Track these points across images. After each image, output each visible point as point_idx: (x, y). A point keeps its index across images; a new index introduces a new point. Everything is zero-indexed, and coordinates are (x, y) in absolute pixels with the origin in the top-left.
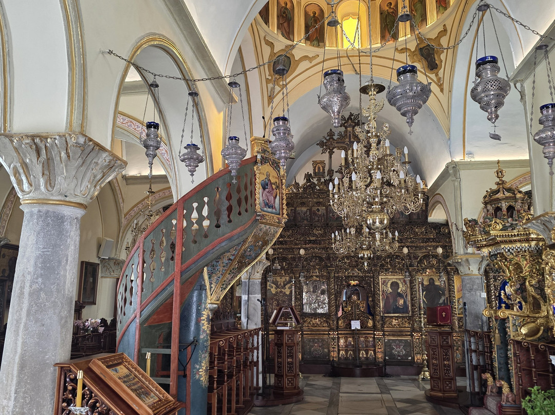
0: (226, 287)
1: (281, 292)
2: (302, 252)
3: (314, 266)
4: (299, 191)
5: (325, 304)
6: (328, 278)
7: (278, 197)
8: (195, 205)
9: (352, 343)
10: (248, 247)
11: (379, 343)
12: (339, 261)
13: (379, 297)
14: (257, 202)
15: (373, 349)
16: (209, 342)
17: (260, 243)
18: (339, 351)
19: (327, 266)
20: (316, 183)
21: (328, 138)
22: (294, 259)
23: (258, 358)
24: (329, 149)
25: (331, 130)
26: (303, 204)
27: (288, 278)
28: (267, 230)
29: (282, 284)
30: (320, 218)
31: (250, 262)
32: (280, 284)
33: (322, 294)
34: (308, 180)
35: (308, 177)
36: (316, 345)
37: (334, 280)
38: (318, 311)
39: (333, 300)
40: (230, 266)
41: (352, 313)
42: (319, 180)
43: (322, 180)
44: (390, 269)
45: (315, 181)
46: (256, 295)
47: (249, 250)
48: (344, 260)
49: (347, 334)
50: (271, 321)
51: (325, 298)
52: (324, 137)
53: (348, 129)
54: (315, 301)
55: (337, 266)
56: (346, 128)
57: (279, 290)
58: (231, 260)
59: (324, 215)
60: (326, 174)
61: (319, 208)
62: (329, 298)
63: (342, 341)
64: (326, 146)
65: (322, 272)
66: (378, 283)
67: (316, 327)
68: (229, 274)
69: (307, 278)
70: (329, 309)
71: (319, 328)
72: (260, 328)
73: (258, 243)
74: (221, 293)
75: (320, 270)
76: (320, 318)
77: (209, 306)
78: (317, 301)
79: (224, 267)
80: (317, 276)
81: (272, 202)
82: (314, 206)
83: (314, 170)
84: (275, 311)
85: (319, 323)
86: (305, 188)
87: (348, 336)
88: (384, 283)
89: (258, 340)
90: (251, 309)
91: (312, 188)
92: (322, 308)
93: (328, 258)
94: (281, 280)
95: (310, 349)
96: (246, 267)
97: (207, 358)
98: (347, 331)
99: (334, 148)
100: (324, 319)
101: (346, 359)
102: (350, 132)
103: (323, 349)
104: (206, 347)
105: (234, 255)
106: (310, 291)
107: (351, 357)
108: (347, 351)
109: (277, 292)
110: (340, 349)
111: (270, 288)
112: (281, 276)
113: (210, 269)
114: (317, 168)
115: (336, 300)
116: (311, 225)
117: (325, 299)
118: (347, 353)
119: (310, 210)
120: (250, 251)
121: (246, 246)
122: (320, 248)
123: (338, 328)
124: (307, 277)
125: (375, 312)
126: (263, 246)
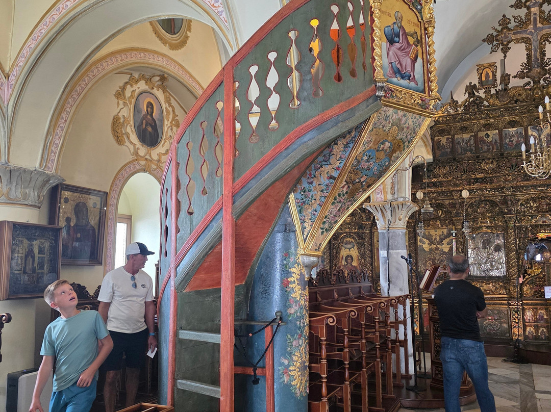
0: (331, 228)
1: (437, 249)
2: (465, 194)
3: (483, 214)
4: (457, 111)
5: (501, 264)
6: (505, 229)
7: (419, 60)
8: (254, 70)
9: (545, 317)
10: (364, 153)
12: (522, 205)
14: (377, 62)
16: (307, 321)
17: (388, 144)
18: (525, 327)
19: (502, 213)
20: (483, 96)
21: (499, 28)
22: (453, 205)
23: (406, 335)
24: (502, 44)
25: (504, 16)
26: (464, 129)
27: (445, 231)
28: (400, 120)
29: (438, 238)
30: (491, 147)
31: (370, 182)
32: (436, 239)
33: (496, 251)
34: (471, 94)
35: (471, 89)
36: (490, 318)
37: (515, 231)
38: (491, 274)
39: (514, 259)
40: (333, 189)
41: (544, 276)
42: (487, 92)
43: (493, 91)
45: (481, 93)
46: (400, 251)
47: (365, 158)
48: (529, 203)
49: (536, 304)
50: (422, 286)
51: (501, 256)
52: (494, 28)
53: (532, 9)
54: (487, 260)
55: (518, 212)
56: (528, 8)
57: (434, 246)
58: (334, 178)
59: (496, 142)
60: (498, 82)
61: (489, 132)
62: (507, 255)
63: (529, 315)
64: (497, 40)
65: (495, 221)
67: (489, 294)
68: (333, 203)
69: (474, 230)
70: (507, 271)
71: (494, 296)
72: (408, 295)
73: (384, 144)
74: (322, 237)
75: (492, 219)
76: (495, 282)
77: (302, 259)
78: (489, 260)
79: (322, 191)
80: (488, 227)
81: (409, 68)
82: (480, 130)
83: (480, 78)
84: (428, 273)
85: (493, 289)
86: (467, 107)
87: (538, 307)
89: (404, 311)
90: (393, 270)
91: (478, 105)
92: (497, 269)
93: (505, 202)
94: (436, 234)
96: (364, 191)
97: (303, 346)
98: (536, 300)
99: (509, 42)
100: (501, 284)
101: (536, 338)
102: (535, 14)
103: (501, 324)
104: (300, 328)
105: (338, 169)
106: (478, 248)
107: (543, 336)
108: (537, 328)
109: (431, 250)
111: (421, 244)
112: (436, 228)
113: (299, 196)
114: (483, 75)
115: (518, 259)
116: (478, 157)
117: (501, 258)
118: (537, 331)
119: (476, 136)
120: (368, 161)
121: (360, 150)
122: (491, 189)
123: (522, 296)
124: (473, 228)
126: (394, 151)
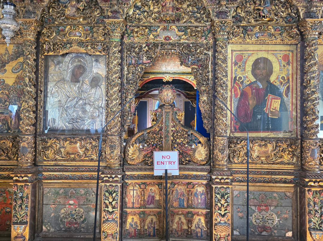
6: (108, 49)
9: (157, 198)
11: (223, 202)
12: (136, 7)
13: (227, 93)
15: (204, 211)
18: (123, 216)
27: (11, 48)
33: (92, 87)
36: (71, 202)
38: (81, 125)
44: (254, 26)
48: (147, 6)
49: (146, 177)
55: (129, 19)
62: (106, 95)
63: (133, 194)
65: (92, 32)
66: (225, 61)
67: (74, 160)
70: (106, 120)
71: (81, 163)
75: (89, 28)
76: (85, 140)
80: (80, 44)
85: (81, 151)
87: (148, 181)
88: (240, 61)
95: (57, 211)
100: (94, 143)
101: (142, 233)
103: (88, 212)
108: (143, 217)
110: (128, 210)
118: (143, 221)
123: (124, 163)
125: (213, 128)
